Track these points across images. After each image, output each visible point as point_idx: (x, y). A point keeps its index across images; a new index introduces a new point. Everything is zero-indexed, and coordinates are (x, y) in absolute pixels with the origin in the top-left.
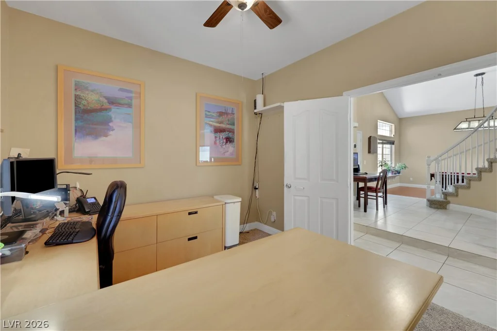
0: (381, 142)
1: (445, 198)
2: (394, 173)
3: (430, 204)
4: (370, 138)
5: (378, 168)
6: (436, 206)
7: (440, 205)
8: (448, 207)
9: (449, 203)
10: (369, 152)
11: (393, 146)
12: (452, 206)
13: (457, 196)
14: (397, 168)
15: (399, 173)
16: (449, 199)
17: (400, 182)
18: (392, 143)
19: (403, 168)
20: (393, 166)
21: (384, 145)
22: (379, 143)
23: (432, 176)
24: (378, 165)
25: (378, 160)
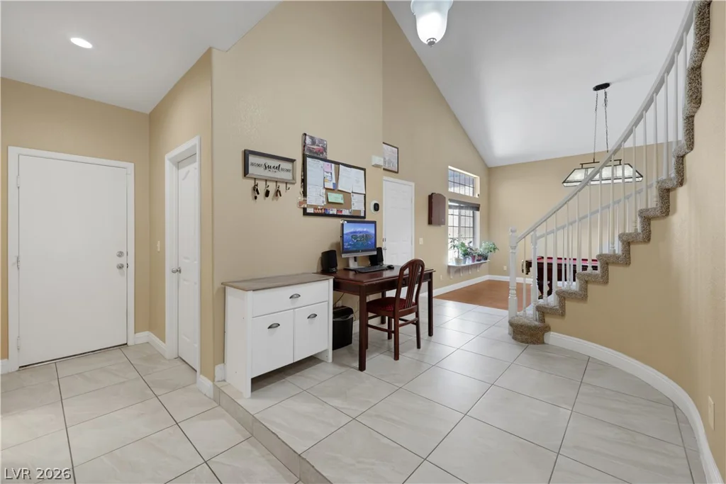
0: (457, 205)
1: (542, 320)
2: (476, 258)
3: (514, 332)
4: (431, 197)
5: (449, 252)
6: (525, 337)
7: (532, 335)
8: (545, 341)
9: (547, 329)
10: (430, 222)
11: (478, 213)
12: (553, 338)
13: (563, 315)
14: (481, 250)
15: (486, 259)
16: (549, 320)
17: (490, 273)
18: (476, 208)
19: (492, 250)
20: (478, 246)
21: (463, 212)
22: (450, 207)
23: (529, 264)
24: (449, 245)
25: (449, 237)
